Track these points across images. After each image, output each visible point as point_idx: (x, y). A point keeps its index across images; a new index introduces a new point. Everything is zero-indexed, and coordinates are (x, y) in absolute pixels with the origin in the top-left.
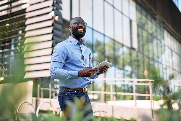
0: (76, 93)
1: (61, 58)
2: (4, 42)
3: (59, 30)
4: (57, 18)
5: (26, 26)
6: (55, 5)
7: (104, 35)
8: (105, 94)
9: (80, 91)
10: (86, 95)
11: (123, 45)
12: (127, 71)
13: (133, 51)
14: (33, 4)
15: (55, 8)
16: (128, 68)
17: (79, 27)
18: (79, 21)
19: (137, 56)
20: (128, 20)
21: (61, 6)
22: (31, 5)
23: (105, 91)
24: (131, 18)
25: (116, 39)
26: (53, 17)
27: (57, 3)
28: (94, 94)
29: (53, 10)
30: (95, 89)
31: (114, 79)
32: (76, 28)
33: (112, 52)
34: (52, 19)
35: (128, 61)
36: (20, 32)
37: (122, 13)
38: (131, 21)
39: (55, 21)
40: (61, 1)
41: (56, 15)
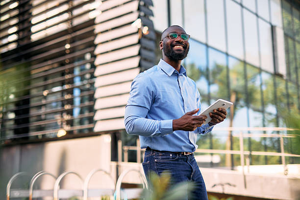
0: (173, 158)
1: (143, 100)
2: (63, 74)
3: (151, 50)
4: (145, 30)
5: (95, 46)
6: (142, 8)
7: (227, 54)
8: (232, 155)
9: (179, 155)
10: (191, 160)
11: (260, 70)
12: (270, 114)
13: (278, 79)
14: (107, 10)
15: (142, 14)
16: (271, 109)
17: (175, 43)
18: (175, 32)
19: (287, 88)
20: (269, 26)
21: (151, 11)
22: (103, 12)
23: (232, 149)
24: (274, 23)
25: (248, 60)
26: (139, 29)
27: (145, 5)
28: (212, 154)
29: (139, 18)
30: (214, 146)
31: (246, 129)
32: (169, 45)
33: (241, 82)
34: (137, 33)
35: (271, 96)
36: (88, 57)
37: (257, 15)
38: (273, 28)
39: (143, 36)
40: (152, 1)
41: (144, 25)
